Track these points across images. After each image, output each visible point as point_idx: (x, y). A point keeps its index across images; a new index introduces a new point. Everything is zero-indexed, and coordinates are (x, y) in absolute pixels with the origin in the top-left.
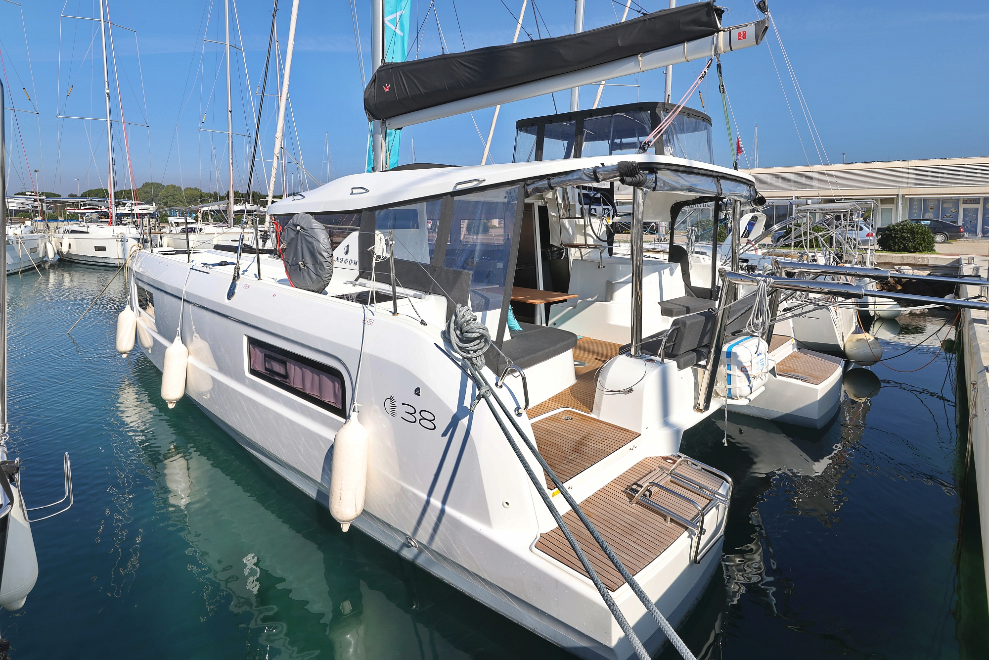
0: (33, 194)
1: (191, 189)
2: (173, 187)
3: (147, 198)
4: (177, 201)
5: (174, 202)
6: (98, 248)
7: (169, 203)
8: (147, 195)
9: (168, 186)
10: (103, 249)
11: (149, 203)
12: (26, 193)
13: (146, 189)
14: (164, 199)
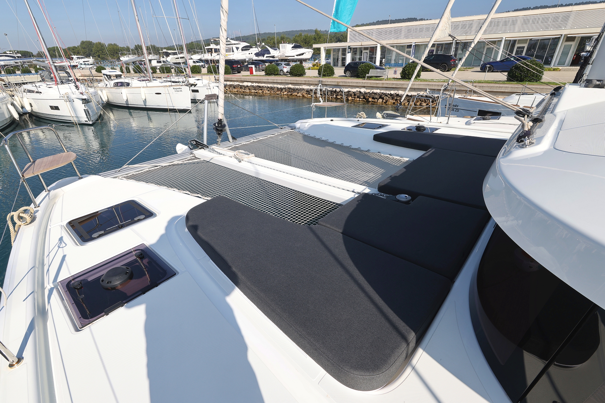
0: (11, 52)
1: (112, 45)
2: (100, 43)
3: (86, 52)
4: (105, 54)
5: (103, 55)
6: (52, 108)
7: (101, 56)
8: (85, 50)
9: (96, 43)
10: (57, 108)
11: (88, 56)
12: (7, 52)
13: (84, 46)
14: (97, 53)
